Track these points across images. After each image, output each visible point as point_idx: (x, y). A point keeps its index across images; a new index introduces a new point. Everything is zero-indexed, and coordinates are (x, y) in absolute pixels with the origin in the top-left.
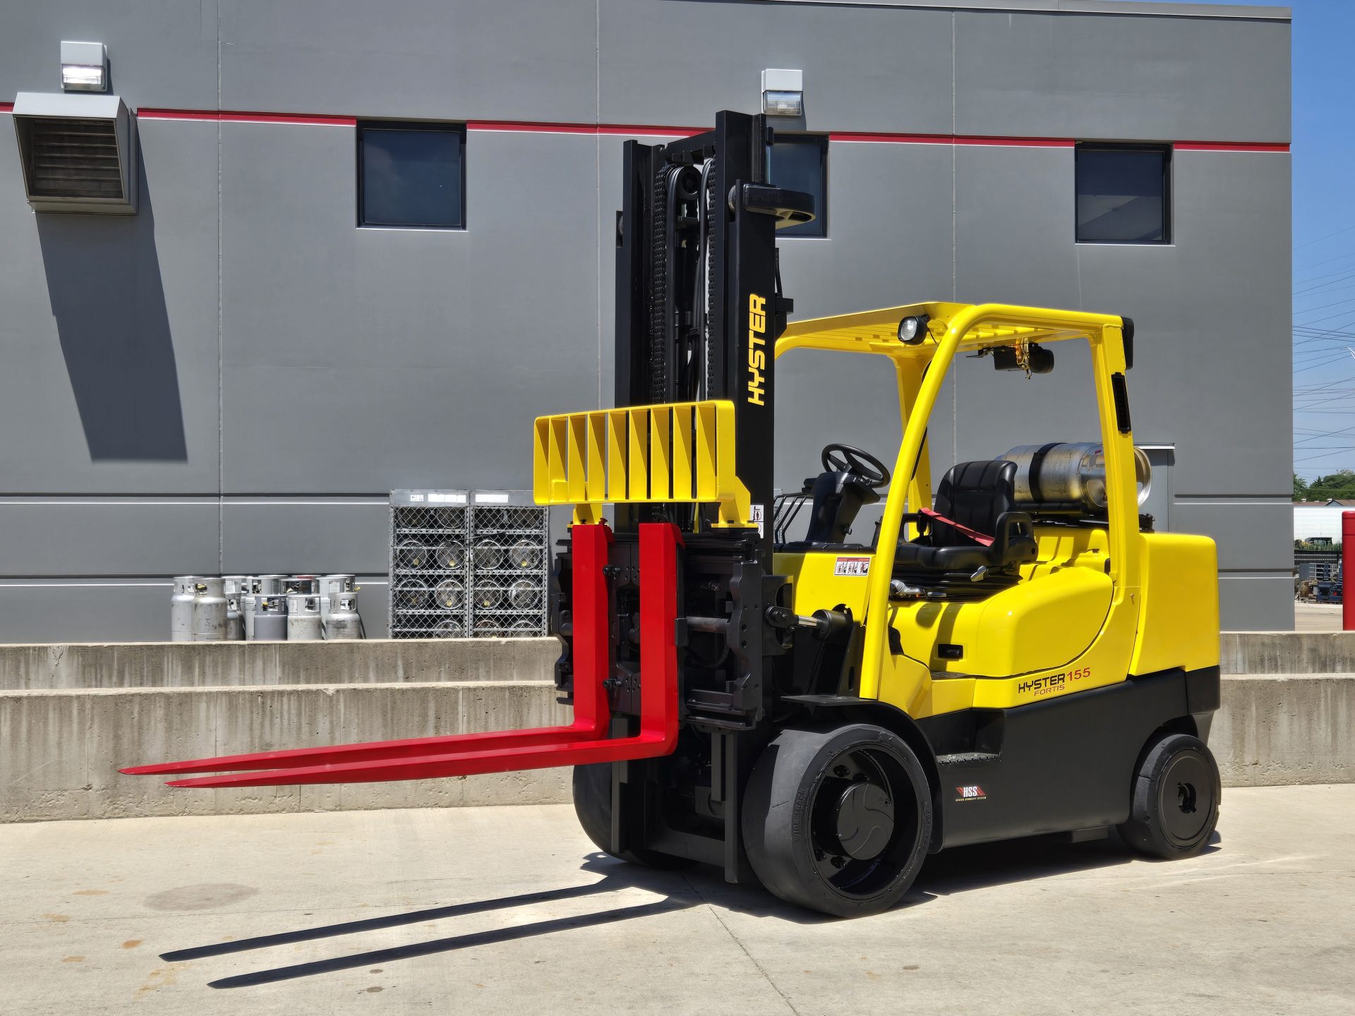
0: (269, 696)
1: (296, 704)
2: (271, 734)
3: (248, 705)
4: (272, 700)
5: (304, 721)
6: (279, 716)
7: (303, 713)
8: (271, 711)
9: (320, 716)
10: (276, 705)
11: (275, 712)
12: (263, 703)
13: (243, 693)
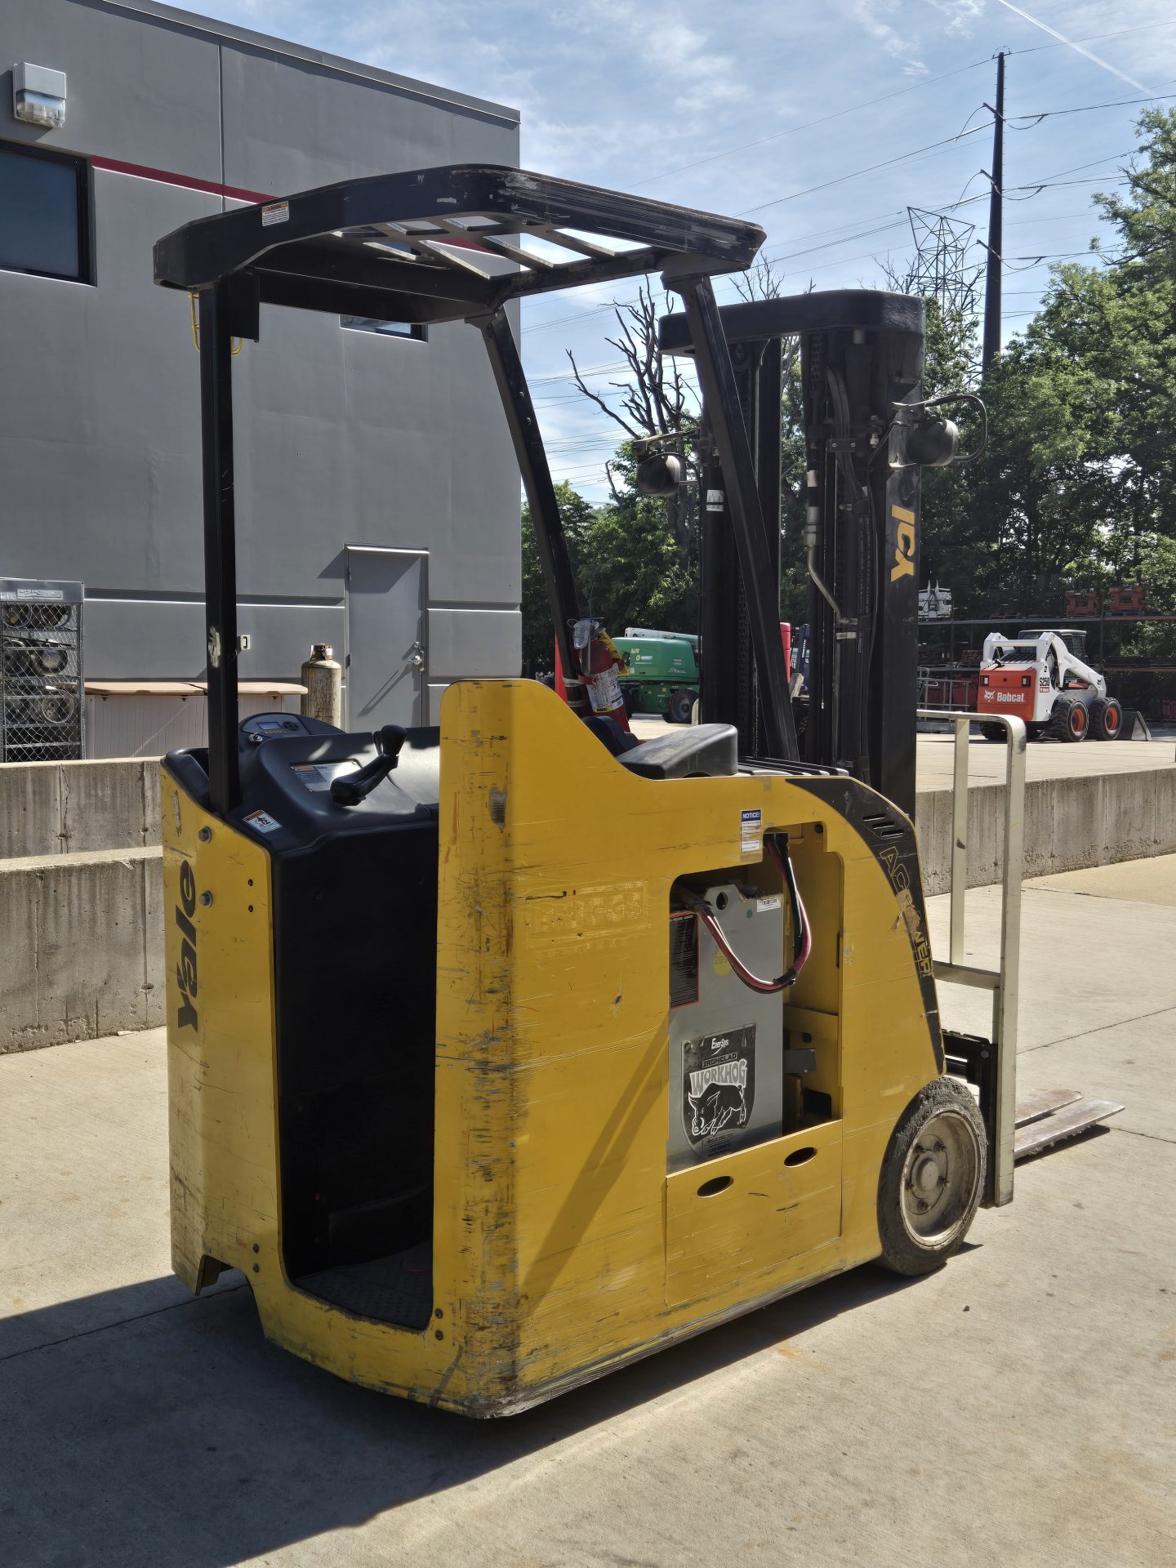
0: (52, 876)
1: (88, 884)
2: (57, 931)
3: (24, 892)
4: (57, 881)
5: (99, 910)
6: (66, 904)
7: (98, 897)
8: (56, 897)
9: (119, 899)
10: (62, 889)
11: (60, 898)
12: (46, 887)
13: (18, 873)
